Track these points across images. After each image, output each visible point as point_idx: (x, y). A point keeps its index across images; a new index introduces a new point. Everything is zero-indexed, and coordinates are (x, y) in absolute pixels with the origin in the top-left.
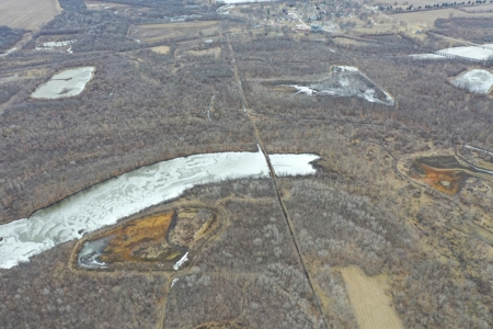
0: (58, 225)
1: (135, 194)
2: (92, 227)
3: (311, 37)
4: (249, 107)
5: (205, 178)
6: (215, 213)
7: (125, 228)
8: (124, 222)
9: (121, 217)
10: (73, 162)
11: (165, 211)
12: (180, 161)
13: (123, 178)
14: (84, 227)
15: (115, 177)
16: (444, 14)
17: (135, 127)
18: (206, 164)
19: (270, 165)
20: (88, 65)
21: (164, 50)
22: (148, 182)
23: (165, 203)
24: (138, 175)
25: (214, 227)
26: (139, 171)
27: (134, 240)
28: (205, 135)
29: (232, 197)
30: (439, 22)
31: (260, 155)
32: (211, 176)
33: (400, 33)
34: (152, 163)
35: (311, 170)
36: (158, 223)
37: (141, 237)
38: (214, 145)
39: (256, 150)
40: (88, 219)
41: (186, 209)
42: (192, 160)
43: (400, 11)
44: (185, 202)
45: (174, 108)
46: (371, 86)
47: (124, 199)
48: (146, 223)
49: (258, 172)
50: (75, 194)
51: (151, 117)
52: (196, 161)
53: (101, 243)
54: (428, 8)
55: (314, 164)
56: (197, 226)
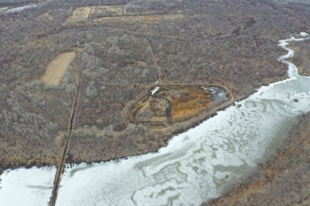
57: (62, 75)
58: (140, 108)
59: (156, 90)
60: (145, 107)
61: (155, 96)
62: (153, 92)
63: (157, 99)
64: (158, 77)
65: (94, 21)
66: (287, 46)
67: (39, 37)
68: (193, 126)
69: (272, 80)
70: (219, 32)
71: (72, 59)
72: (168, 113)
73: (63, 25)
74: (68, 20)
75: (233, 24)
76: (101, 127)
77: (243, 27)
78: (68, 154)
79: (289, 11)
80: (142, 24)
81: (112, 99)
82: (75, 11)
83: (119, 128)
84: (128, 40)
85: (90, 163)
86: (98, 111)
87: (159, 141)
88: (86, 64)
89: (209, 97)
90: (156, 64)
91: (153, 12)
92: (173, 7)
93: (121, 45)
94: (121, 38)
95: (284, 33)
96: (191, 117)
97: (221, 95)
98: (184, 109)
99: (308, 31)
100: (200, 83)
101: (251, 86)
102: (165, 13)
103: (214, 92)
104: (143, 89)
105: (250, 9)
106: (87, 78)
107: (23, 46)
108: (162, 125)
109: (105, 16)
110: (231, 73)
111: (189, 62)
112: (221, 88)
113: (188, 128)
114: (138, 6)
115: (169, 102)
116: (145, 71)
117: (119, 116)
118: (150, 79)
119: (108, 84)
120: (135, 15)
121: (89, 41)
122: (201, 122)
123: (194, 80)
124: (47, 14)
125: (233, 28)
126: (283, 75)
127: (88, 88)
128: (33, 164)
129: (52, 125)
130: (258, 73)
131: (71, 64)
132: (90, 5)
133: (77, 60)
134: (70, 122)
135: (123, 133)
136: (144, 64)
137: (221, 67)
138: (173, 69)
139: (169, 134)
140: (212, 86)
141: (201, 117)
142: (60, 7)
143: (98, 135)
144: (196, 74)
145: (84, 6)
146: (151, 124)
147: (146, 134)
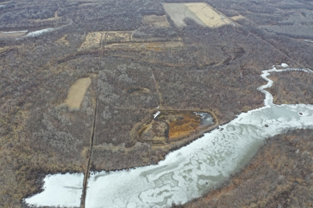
57: (81, 99)
58: (145, 129)
59: (157, 114)
60: (148, 129)
61: (157, 119)
62: (155, 116)
63: (158, 122)
64: (159, 103)
65: (105, 46)
66: (268, 77)
67: (59, 62)
68: (185, 144)
69: (250, 107)
70: (212, 62)
71: (89, 85)
72: (166, 134)
73: (79, 50)
74: (82, 46)
75: (225, 54)
76: (115, 144)
77: (233, 57)
78: (92, 164)
79: (275, 41)
80: (147, 51)
81: (123, 122)
82: (88, 36)
83: (129, 145)
84: (135, 68)
85: (108, 171)
86: (112, 131)
87: (159, 156)
88: (101, 90)
89: (199, 121)
90: (158, 91)
91: (157, 39)
92: (175, 35)
93: (129, 72)
94: (129, 67)
95: (267, 64)
96: (184, 138)
97: (208, 119)
98: (178, 131)
99: (289, 62)
100: (193, 109)
101: (233, 113)
102: (167, 41)
103: (203, 117)
104: (148, 113)
105: (242, 38)
106: (103, 103)
107: (46, 71)
108: (162, 143)
109: (115, 42)
110: (218, 102)
111: (185, 90)
112: (209, 113)
113: (181, 147)
114: (143, 34)
115: (168, 125)
116: (149, 98)
117: (129, 136)
118: (153, 105)
119: (119, 108)
120: (141, 42)
121: (102, 69)
122: (191, 141)
123: (188, 106)
124: (63, 39)
125: (225, 58)
126: (260, 103)
127: (104, 112)
128: (67, 171)
129: (79, 142)
130: (239, 102)
131: (88, 90)
132: (101, 30)
133: (93, 85)
134: (91, 140)
135: (132, 149)
136: (148, 91)
137: (210, 96)
138: (172, 96)
139: (166, 150)
140: (202, 112)
141: (191, 138)
142: (74, 31)
143: (114, 150)
144: (190, 101)
145: (95, 31)
146: (154, 143)
147: (150, 150)
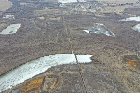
0: (3, 83)
1: (31, 70)
2: (15, 84)
3: (88, 14)
4: (69, 38)
5: (55, 64)
6: (58, 78)
7: (27, 84)
8: (27, 82)
9: (25, 80)
10: (11, 58)
11: (41, 77)
12: (47, 57)
13: (27, 64)
14: (13, 84)
15: (24, 63)
16: (127, 7)
17: (32, 45)
18: (55, 58)
19: (76, 59)
20: (19, 23)
21: (43, 18)
22: (36, 66)
23: (41, 74)
24: (33, 63)
25: (58, 84)
26: (33, 61)
27: (30, 89)
28: (55, 48)
29: (64, 72)
30: (126, 9)
31: (73, 55)
32: (57, 63)
33: (114, 13)
34: (37, 58)
35: (90, 61)
36: (38, 82)
37: (32, 88)
38: (58, 52)
39: (72, 53)
40: (14, 80)
41: (48, 76)
42: (51, 57)
43: (114, 6)
44: (48, 73)
45: (45, 38)
46: (107, 30)
47: (27, 72)
48: (34, 82)
49: (73, 61)
50: (10, 70)
51: (38, 41)
52: (52, 57)
53: (18, 90)
54: (122, 5)
55: (91, 58)
56: (52, 83)
